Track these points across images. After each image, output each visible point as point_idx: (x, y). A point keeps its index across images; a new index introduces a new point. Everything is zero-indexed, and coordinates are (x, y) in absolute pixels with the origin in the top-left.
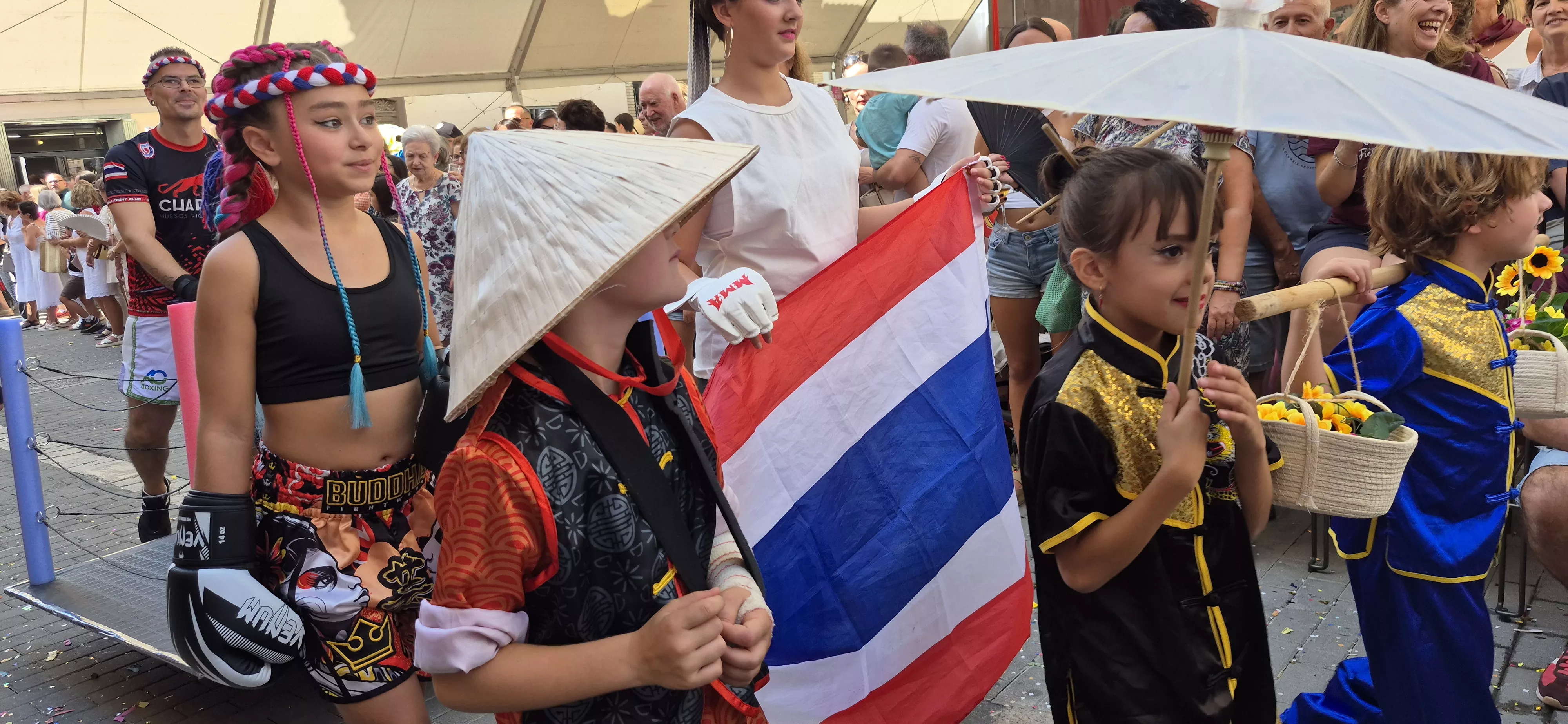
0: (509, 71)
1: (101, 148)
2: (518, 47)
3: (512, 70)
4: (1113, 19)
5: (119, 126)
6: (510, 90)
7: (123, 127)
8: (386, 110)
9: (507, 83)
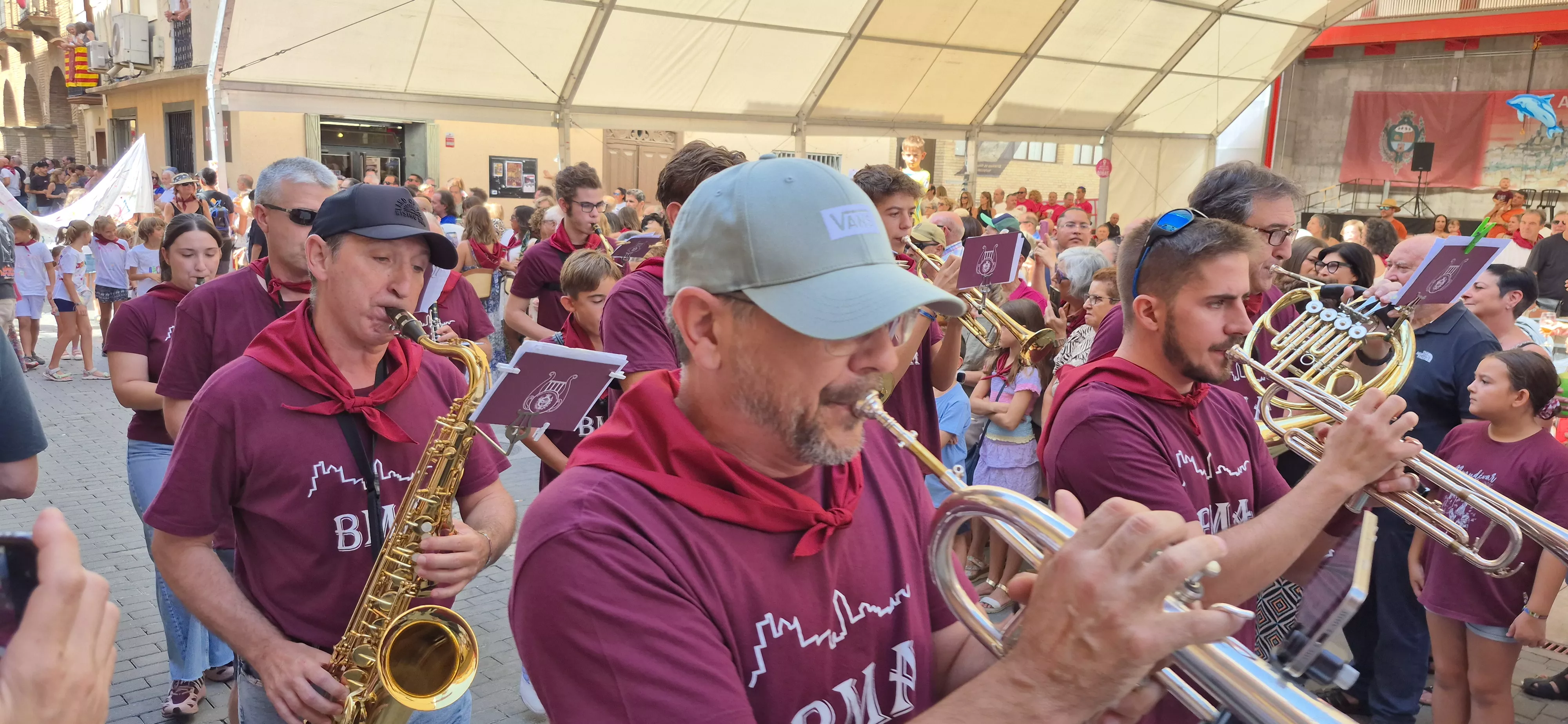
0: (797, 115)
1: (398, 148)
2: (813, 92)
3: (801, 115)
4: (1390, 122)
5: (421, 129)
6: (795, 135)
7: (425, 130)
8: (666, 141)
9: (793, 128)
